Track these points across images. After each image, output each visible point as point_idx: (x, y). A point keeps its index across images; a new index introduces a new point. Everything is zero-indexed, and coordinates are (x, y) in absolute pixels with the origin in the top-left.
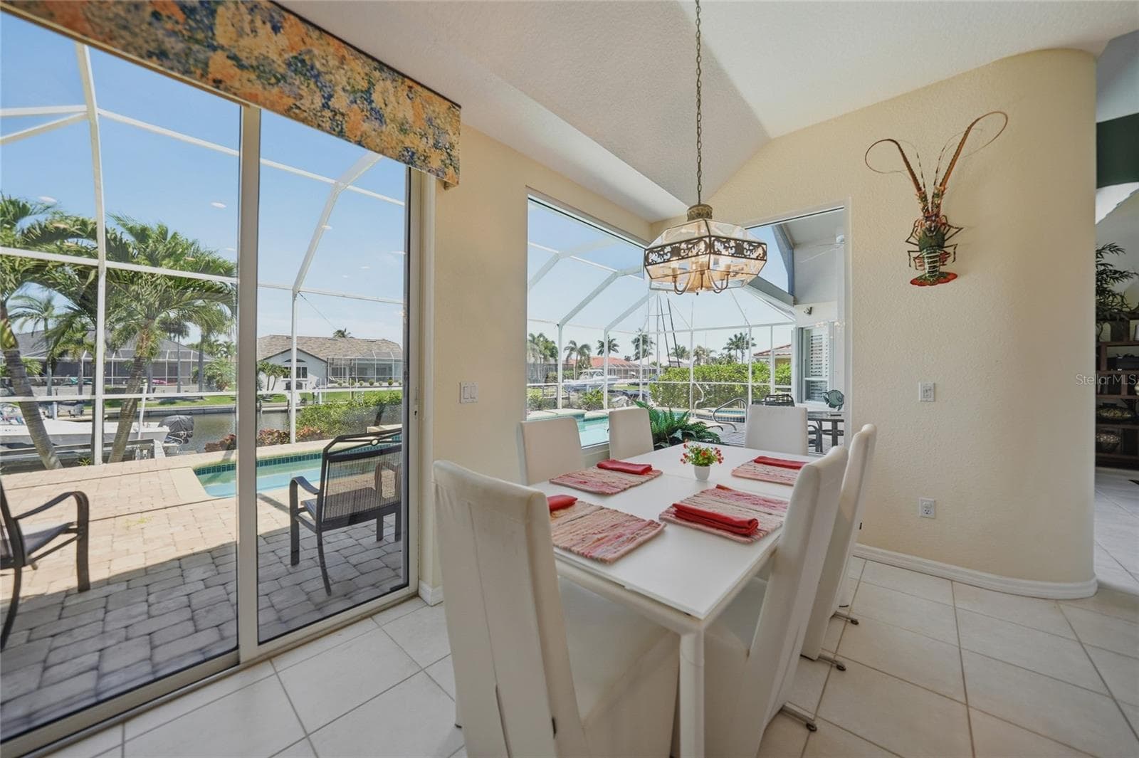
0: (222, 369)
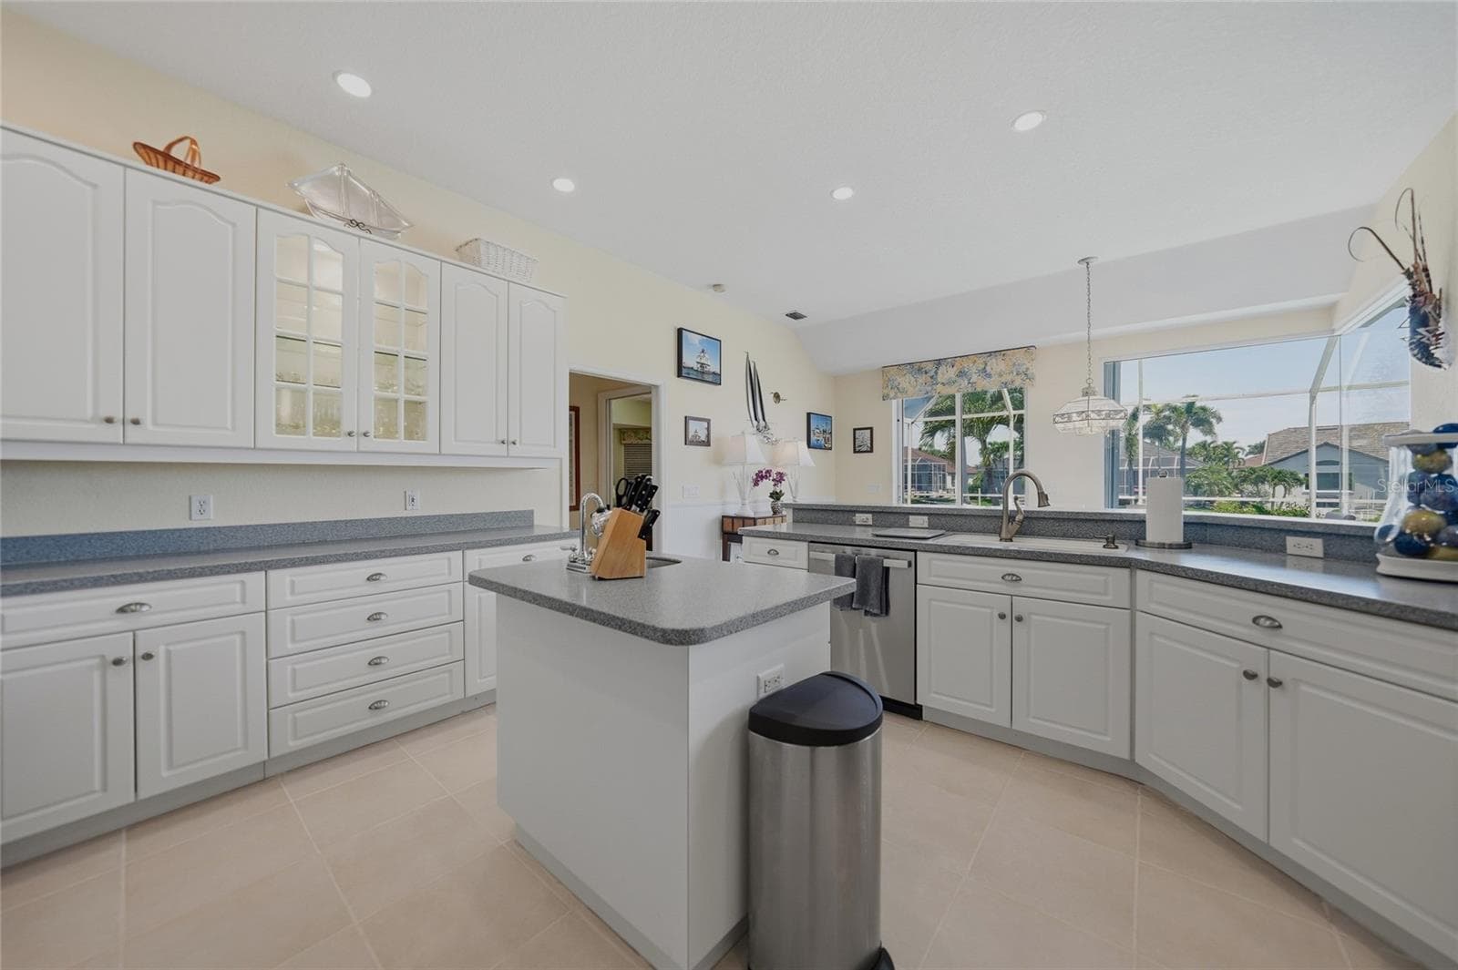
0: (1210, 477)
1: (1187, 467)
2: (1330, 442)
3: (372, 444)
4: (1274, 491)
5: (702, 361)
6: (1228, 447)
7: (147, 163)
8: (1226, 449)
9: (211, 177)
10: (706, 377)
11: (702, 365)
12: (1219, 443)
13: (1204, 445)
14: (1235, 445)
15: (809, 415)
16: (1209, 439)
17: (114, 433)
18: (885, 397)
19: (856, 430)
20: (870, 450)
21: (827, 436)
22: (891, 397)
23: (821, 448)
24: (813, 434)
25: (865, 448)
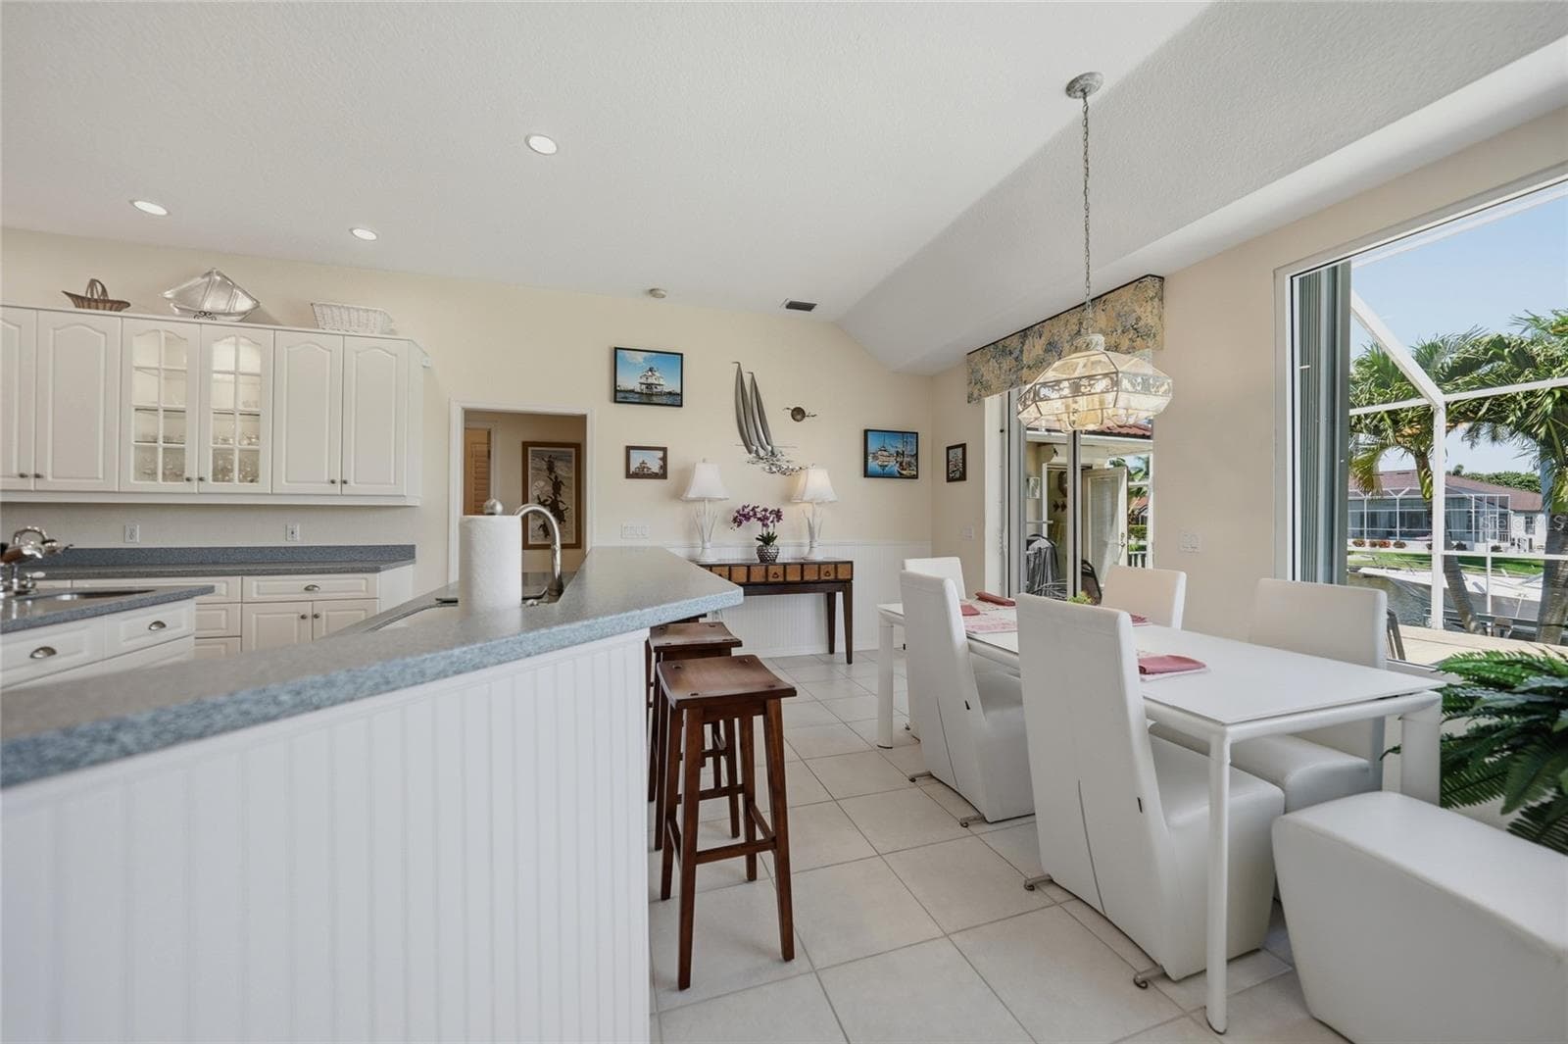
3: (210, 485)
5: (650, 381)
7: (76, 307)
9: (121, 305)
10: (655, 399)
11: (649, 386)
15: (866, 431)
17: (31, 484)
18: (969, 397)
19: (949, 448)
20: (963, 477)
21: (906, 459)
22: (975, 396)
23: (891, 476)
24: (875, 458)
25: (957, 473)
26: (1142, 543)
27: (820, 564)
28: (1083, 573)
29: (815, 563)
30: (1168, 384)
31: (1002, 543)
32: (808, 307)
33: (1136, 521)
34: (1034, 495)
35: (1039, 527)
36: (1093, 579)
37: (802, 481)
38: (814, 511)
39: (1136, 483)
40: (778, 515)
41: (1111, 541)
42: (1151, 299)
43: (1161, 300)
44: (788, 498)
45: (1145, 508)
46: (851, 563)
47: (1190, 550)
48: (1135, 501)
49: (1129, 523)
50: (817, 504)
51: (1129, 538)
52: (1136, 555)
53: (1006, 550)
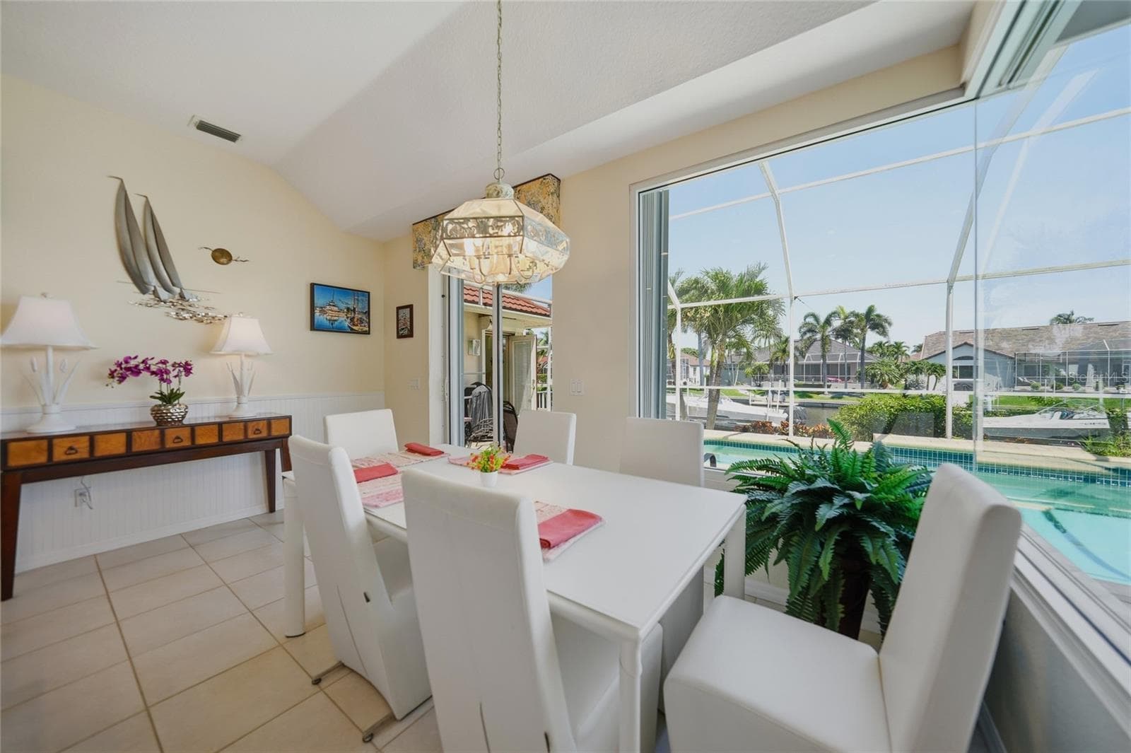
0: (882, 368)
1: (866, 361)
2: (969, 342)
4: (928, 379)
6: (898, 346)
8: (896, 348)
12: (892, 343)
13: (880, 345)
14: (903, 345)
15: (313, 285)
16: (884, 340)
18: (414, 263)
19: (398, 308)
20: (410, 335)
21: (357, 316)
22: (419, 262)
23: (340, 330)
24: (323, 311)
25: (406, 331)
26: (545, 385)
27: (246, 423)
28: (504, 411)
29: (241, 421)
30: (567, 242)
31: (444, 391)
32: (232, 137)
33: (541, 371)
34: (476, 353)
35: (480, 377)
36: (513, 415)
37: (224, 331)
38: (242, 364)
39: (541, 347)
40: (187, 369)
41: (527, 384)
42: (552, 193)
43: (558, 196)
44: (208, 349)
45: (546, 363)
46: (290, 418)
47: (576, 394)
48: (541, 358)
49: (537, 373)
50: (246, 356)
51: (537, 382)
52: (541, 394)
53: (447, 397)
